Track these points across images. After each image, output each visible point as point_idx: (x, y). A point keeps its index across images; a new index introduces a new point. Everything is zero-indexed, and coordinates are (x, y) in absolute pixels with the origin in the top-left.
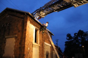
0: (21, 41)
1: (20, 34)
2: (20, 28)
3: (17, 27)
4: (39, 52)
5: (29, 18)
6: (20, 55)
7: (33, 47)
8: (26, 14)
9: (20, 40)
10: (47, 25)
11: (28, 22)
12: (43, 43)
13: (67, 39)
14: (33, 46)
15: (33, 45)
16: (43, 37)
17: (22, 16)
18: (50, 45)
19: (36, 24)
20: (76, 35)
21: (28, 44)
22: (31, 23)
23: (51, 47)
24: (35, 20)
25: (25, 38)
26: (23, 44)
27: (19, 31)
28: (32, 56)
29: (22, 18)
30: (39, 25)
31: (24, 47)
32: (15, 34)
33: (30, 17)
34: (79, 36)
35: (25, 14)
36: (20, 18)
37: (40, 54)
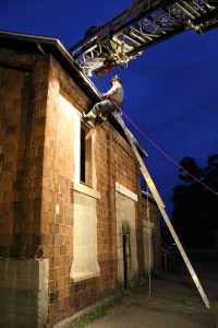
0: (22, 174)
1: (14, 140)
2: (16, 114)
4: (99, 226)
5: (55, 70)
7: (72, 202)
8: (43, 45)
9: (14, 169)
11: (50, 84)
12: (109, 187)
14: (72, 196)
15: (73, 190)
16: (108, 162)
17: (24, 59)
18: (135, 197)
21: (52, 188)
22: (64, 91)
26: (32, 186)
27: (11, 130)
28: (70, 240)
29: (22, 68)
31: (38, 201)
33: (58, 66)
35: (39, 47)
36: (15, 68)
37: (100, 234)
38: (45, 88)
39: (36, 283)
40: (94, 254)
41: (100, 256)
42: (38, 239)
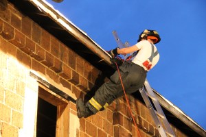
10: (144, 53)
19: (46, 46)
24: (31, 12)
30: (79, 60)
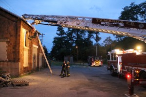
0: (15, 46)
1: (12, 38)
3: (7, 30)
6: (14, 58)
9: (13, 45)
12: (31, 46)
13: (57, 34)
14: (24, 50)
15: (24, 48)
18: (37, 47)
20: (71, 30)
22: (24, 27)
23: (38, 49)
25: (19, 43)
26: (17, 49)
27: (11, 36)
28: (23, 59)
31: (19, 52)
32: (7, 38)
34: (75, 32)
37: (29, 57)
38: (20, 27)
39: (18, 67)
40: (27, 62)
41: (29, 62)
42: (19, 59)
